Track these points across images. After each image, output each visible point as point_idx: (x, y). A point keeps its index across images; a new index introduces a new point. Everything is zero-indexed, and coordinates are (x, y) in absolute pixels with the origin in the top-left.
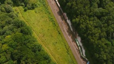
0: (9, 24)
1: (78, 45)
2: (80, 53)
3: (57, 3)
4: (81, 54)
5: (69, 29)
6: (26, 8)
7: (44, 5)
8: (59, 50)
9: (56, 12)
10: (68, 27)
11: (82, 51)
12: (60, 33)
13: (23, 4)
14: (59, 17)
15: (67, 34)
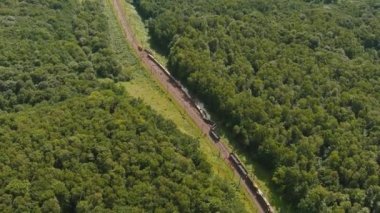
1: (199, 109)
2: (202, 117)
4: (204, 117)
7: (145, 75)
10: (182, 94)
11: (206, 115)
12: (170, 100)
15: (182, 99)
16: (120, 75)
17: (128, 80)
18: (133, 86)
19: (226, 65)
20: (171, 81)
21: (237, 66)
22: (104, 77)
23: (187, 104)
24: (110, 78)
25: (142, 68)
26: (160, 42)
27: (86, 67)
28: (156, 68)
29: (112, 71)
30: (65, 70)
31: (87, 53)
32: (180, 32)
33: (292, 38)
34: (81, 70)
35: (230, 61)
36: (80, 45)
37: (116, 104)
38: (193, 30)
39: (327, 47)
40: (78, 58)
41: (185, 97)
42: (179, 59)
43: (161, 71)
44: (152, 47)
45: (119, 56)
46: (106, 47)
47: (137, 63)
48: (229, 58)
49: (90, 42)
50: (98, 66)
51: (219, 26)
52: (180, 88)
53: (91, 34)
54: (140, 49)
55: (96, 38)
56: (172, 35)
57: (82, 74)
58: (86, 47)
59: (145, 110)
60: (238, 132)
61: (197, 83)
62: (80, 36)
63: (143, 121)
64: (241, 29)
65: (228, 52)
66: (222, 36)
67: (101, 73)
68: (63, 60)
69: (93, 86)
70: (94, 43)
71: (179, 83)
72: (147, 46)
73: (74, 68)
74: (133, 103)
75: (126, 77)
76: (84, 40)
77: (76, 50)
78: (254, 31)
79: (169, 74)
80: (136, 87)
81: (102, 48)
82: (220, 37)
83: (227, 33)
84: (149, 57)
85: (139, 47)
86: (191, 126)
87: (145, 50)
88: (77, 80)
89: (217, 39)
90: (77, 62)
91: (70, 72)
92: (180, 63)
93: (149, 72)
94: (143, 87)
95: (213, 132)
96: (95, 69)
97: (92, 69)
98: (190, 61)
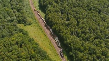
0: (16, 30)
1: (56, 41)
2: (57, 44)
3: (44, 21)
4: (58, 45)
5: (51, 33)
6: (25, 24)
7: (36, 23)
8: (45, 44)
9: (43, 25)
10: (50, 33)
12: (45, 36)
13: (24, 23)
14: (45, 28)
15: (50, 35)
16: (27, 23)
17: (30, 25)
18: (32, 28)
19: (67, 20)
20: (46, 26)
21: (71, 22)
22: (21, 23)
24: (23, 23)
25: (35, 19)
28: (41, 19)
29: (24, 21)
30: (5, 21)
31: (14, 12)
33: (92, 8)
34: (12, 21)
35: (68, 19)
36: (12, 9)
37: (23, 42)
39: (105, 12)
40: (11, 15)
43: (42, 21)
44: (40, 9)
45: (27, 12)
46: (22, 10)
47: (33, 17)
48: (68, 18)
50: (18, 19)
51: (65, 2)
52: (49, 29)
53: (16, 4)
55: (18, 6)
56: (47, 5)
57: (12, 23)
58: (14, 10)
59: (34, 45)
60: (71, 55)
61: (55, 29)
62: (13, 5)
63: (33, 52)
64: (73, 3)
65: (68, 15)
67: (19, 22)
68: (5, 17)
70: (17, 8)
72: (37, 8)
73: (9, 20)
74: (30, 41)
75: (29, 23)
76: (14, 7)
77: (10, 12)
78: (78, 4)
79: (45, 22)
80: (33, 28)
81: (21, 10)
82: (65, 8)
83: (68, 5)
84: (38, 14)
85: (35, 10)
86: (53, 49)
87: (37, 11)
88: (10, 26)
89: (64, 8)
90: (10, 17)
91: (7, 22)
92: (49, 20)
93: (38, 21)
94: (35, 28)
95: (61, 53)
96: (17, 20)
97: (16, 21)
98: (53, 20)
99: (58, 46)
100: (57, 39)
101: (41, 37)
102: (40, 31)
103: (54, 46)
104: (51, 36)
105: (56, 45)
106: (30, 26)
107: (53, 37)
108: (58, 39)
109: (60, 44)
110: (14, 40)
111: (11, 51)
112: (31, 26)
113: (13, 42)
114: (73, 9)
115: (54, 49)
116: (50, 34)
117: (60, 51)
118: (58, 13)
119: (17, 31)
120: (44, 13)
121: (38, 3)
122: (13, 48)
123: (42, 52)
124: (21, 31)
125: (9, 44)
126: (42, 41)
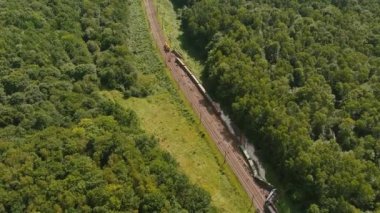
1: (248, 157)
2: (252, 172)
4: (256, 173)
5: (226, 129)
6: (128, 91)
7: (169, 90)
8: (200, 167)
9: (197, 100)
10: (222, 127)
11: (258, 169)
12: (203, 136)
13: (123, 87)
14: (203, 109)
15: (221, 137)
16: (132, 88)
17: (144, 95)
18: (150, 106)
19: (292, 85)
20: (206, 103)
21: (310, 90)
22: (110, 88)
23: (228, 145)
24: (120, 90)
25: (166, 79)
26: (196, 41)
27: (85, 73)
28: (186, 79)
29: (122, 80)
30: (54, 75)
31: (92, 50)
32: (223, 28)
34: (78, 76)
35: (296, 81)
36: (86, 38)
37: (114, 147)
38: (243, 27)
40: (77, 57)
41: (226, 132)
42: (221, 72)
43: (192, 85)
44: (184, 47)
45: (138, 57)
46: (120, 43)
47: (159, 70)
48: (296, 75)
49: (100, 36)
50: (103, 72)
51: (281, 24)
52: (218, 115)
53: (102, 24)
54: (167, 50)
55: (108, 30)
56: (212, 32)
57: (78, 84)
58: (92, 43)
59: (159, 162)
61: (246, 112)
62: (88, 26)
63: (153, 188)
64: (312, 29)
65: (295, 66)
66: (285, 39)
67: (106, 83)
68: (54, 60)
69: (87, 106)
70: (104, 36)
71: (217, 106)
72: (176, 45)
73: (68, 73)
75: (142, 90)
76: (91, 32)
77: (77, 46)
78: (330, 35)
79: (204, 90)
80: (154, 108)
81: (115, 44)
82: (282, 41)
83: (292, 35)
84: (177, 61)
85: (165, 47)
86: (233, 190)
87: (173, 52)
88: (70, 93)
89: (277, 43)
90: (75, 64)
91: (62, 79)
92: (222, 78)
93: (175, 86)
94: (164, 109)
95: (270, 208)
96: (99, 76)
97: (95, 77)
98: (238, 77)
99: (257, 180)
100: (249, 151)
101: (184, 141)
102: (184, 120)
103: (237, 178)
104: (228, 141)
105: (246, 174)
106: (143, 101)
107: (233, 145)
108: (256, 154)
109: (262, 174)
110: (78, 136)
111: (63, 173)
112: (149, 102)
113: (73, 143)
114: (314, 47)
115: (239, 190)
116: (222, 133)
117: (265, 200)
118: (256, 56)
119: (92, 111)
120: (198, 63)
121: (180, 30)
122: (73, 164)
123: (190, 192)
124: (109, 110)
125: (57, 149)
126: (187, 155)
